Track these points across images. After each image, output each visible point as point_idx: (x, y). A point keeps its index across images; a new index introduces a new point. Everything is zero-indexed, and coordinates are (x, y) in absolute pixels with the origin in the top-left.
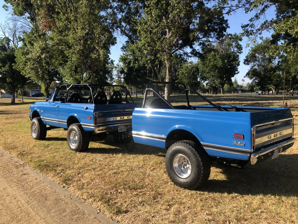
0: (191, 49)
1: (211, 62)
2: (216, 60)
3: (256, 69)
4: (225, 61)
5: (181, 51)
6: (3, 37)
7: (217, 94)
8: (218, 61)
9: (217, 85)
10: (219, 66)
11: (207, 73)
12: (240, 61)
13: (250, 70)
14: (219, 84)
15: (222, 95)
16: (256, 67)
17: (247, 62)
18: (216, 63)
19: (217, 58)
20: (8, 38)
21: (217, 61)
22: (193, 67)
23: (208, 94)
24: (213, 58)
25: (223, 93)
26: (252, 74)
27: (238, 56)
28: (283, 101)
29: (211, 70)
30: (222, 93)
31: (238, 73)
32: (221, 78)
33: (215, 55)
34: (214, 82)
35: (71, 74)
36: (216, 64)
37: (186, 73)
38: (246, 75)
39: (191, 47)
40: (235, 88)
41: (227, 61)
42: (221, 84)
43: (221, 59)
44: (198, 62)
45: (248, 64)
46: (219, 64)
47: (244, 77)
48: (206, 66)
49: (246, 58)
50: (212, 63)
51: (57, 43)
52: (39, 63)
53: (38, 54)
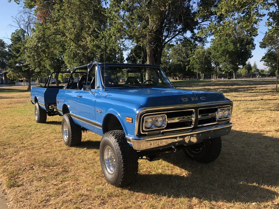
0: (192, 34)
1: (222, 47)
2: (227, 44)
3: (272, 53)
4: (237, 45)
5: (181, 36)
6: (19, 29)
7: (230, 79)
8: (230, 46)
9: (230, 69)
10: (230, 50)
11: (219, 57)
12: (255, 45)
13: (267, 53)
14: (231, 68)
15: (234, 79)
16: (273, 50)
17: (263, 45)
18: (228, 47)
19: (228, 42)
20: (23, 29)
21: (228, 45)
22: (204, 52)
23: (223, 79)
24: (225, 42)
25: (235, 78)
26: (269, 58)
27: (253, 39)
28: (276, 85)
29: (222, 55)
30: (234, 78)
31: (252, 56)
32: (232, 62)
33: (226, 40)
34: (227, 66)
35: (69, 61)
36: (227, 49)
37: (196, 58)
38: (262, 59)
39: (192, 31)
40: (253, 72)
41: (240, 46)
42: (233, 68)
43: (233, 43)
44: (210, 46)
45: (265, 47)
46: (230, 48)
47: (260, 61)
48: (217, 51)
49: (262, 41)
50: (223, 48)
51: (54, 33)
52: (36, 51)
53: (35, 44)
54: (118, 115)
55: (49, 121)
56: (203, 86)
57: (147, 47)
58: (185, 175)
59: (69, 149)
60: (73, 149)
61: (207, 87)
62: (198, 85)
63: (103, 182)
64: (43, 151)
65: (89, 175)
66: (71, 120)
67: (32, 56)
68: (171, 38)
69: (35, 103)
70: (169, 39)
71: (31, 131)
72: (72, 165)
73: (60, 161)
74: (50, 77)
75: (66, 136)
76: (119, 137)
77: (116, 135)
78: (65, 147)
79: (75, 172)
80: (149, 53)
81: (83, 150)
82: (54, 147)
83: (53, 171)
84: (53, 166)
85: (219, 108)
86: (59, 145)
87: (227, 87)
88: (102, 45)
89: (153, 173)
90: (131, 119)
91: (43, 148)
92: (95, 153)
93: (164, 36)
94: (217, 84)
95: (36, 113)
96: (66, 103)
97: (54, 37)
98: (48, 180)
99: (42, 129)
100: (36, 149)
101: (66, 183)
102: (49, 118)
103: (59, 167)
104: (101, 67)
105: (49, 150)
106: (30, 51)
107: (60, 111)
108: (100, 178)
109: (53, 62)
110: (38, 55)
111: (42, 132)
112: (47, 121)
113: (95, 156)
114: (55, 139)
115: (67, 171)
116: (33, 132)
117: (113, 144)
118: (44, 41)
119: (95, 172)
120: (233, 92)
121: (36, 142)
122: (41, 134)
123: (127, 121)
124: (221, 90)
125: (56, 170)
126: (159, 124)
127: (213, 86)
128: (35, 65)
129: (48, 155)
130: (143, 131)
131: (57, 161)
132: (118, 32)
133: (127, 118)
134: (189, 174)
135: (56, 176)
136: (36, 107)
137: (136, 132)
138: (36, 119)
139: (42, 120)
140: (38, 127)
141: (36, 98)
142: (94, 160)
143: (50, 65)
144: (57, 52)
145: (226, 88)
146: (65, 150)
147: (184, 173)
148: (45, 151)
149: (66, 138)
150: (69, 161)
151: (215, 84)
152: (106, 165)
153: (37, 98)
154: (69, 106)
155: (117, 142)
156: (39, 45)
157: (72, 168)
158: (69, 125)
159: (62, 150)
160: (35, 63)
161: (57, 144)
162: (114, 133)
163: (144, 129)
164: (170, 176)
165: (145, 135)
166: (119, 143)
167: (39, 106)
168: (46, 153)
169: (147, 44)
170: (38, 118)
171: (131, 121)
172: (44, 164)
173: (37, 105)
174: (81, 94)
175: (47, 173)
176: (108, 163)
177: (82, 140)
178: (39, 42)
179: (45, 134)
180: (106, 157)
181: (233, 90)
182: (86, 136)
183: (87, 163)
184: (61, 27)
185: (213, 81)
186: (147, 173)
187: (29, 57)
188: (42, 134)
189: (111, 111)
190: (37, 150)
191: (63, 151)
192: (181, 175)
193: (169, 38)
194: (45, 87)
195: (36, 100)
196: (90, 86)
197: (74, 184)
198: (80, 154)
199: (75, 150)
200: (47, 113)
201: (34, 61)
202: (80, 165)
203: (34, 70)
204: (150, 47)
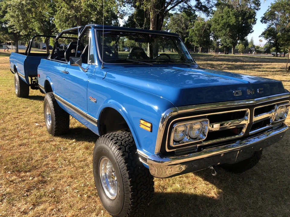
0: (196, 2)
1: (223, 19)
2: (229, 17)
3: (273, 29)
4: (239, 19)
5: (185, 4)
7: (228, 54)
8: (231, 19)
9: (229, 44)
10: (231, 24)
11: (219, 31)
13: (267, 29)
14: (230, 43)
15: (232, 55)
16: (274, 26)
17: (264, 20)
18: (229, 20)
19: (230, 15)
21: (230, 18)
22: (204, 24)
24: (227, 15)
25: (234, 53)
26: (268, 33)
27: (255, 13)
29: (222, 28)
30: (232, 53)
31: (253, 32)
32: (233, 37)
33: (229, 12)
34: (226, 41)
35: (60, 24)
36: (228, 22)
37: (196, 30)
38: (262, 34)
40: (249, 48)
41: (242, 19)
42: (232, 43)
43: (235, 15)
44: (210, 18)
45: (265, 23)
46: (231, 21)
47: (259, 37)
48: (217, 23)
49: (264, 16)
50: (225, 20)
52: (20, 10)
54: (123, 109)
55: (33, 95)
56: (205, 60)
57: (151, 12)
58: (215, 196)
59: (51, 141)
60: (58, 139)
61: (209, 62)
62: (199, 59)
63: (98, 207)
64: (17, 142)
65: (76, 191)
66: (55, 102)
67: (17, 15)
68: (173, 5)
69: (14, 73)
70: (171, 7)
71: (7, 109)
72: (54, 169)
73: (37, 161)
74: (32, 42)
75: (50, 121)
76: (125, 147)
77: (119, 143)
78: (47, 137)
79: (56, 184)
80: (153, 20)
81: (71, 142)
82: (33, 136)
83: (24, 181)
84: (26, 172)
85: (278, 105)
86: (39, 133)
87: (231, 63)
88: (98, 5)
89: (169, 190)
90: (149, 125)
91: (18, 136)
92: (87, 148)
93: (166, 2)
94: (218, 59)
95: (17, 85)
96: (48, 79)
98: (13, 199)
99: (21, 106)
100: (7, 138)
101: (42, 207)
102: (33, 92)
103: (35, 172)
104: (97, 31)
105: (25, 141)
106: (13, 10)
107: (42, 88)
108: (93, 197)
109: (42, 25)
110: (24, 15)
111: (21, 111)
112: (30, 95)
113: (87, 155)
114: (36, 123)
115: (45, 182)
116: (8, 112)
117: (115, 158)
119: (85, 185)
120: (238, 69)
121: (10, 127)
122: (19, 114)
123: (142, 126)
124: (225, 66)
125: (31, 179)
127: (215, 61)
128: (20, 27)
129: (23, 149)
130: (170, 147)
131: (34, 161)
133: (142, 122)
134: (219, 193)
135: (27, 191)
136: (15, 77)
137: (157, 148)
138: (17, 93)
139: (24, 93)
140: (18, 103)
141: (15, 66)
142: (85, 160)
143: (39, 28)
144: (46, 13)
145: (229, 65)
146: (47, 142)
147: (213, 192)
148: (20, 142)
149: (50, 125)
150: (50, 162)
151: (216, 59)
154: (51, 84)
155: (123, 156)
157: (53, 175)
158: (53, 109)
159: (42, 141)
160: (20, 24)
161: (38, 131)
162: (116, 138)
163: (172, 144)
165: (172, 154)
166: (125, 159)
167: (19, 77)
168: (20, 145)
169: (151, 9)
170: (18, 91)
171: (149, 129)
172: (14, 168)
173: (16, 75)
174: (68, 70)
175: (14, 185)
176: (107, 183)
177: (70, 126)
179: (24, 115)
181: (238, 67)
182: (74, 123)
183: (75, 166)
185: (213, 55)
186: (160, 191)
187: (12, 17)
188: (21, 114)
190: (8, 140)
191: (44, 144)
192: (209, 195)
193: (171, 5)
194: (25, 54)
195: (16, 70)
196: (79, 59)
197: (52, 210)
198: (66, 149)
199: (60, 142)
200: (30, 85)
201: (18, 21)
202: (65, 170)
203: (19, 32)
204: (155, 12)
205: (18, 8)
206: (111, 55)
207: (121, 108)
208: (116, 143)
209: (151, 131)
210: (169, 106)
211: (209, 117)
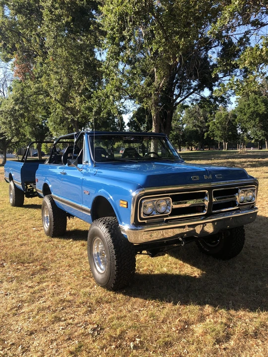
0: (210, 92)
1: (250, 108)
2: (257, 104)
5: (197, 95)
7: (262, 149)
8: (260, 107)
9: (260, 137)
10: (261, 112)
11: (246, 121)
14: (262, 136)
15: (267, 150)
18: (258, 108)
19: (258, 102)
21: (258, 106)
22: (228, 115)
23: (253, 149)
24: (254, 102)
29: (250, 118)
30: (267, 148)
32: (264, 128)
33: (256, 99)
34: (256, 133)
35: (54, 127)
36: (257, 111)
37: (217, 123)
42: (265, 135)
43: (264, 102)
44: (236, 108)
46: (260, 110)
48: (243, 113)
50: (252, 109)
51: (35, 92)
53: (12, 107)
54: (110, 198)
55: (28, 204)
56: (226, 158)
57: (152, 109)
58: (198, 276)
59: (50, 241)
60: (56, 240)
61: (230, 160)
62: (219, 157)
63: (92, 284)
64: (18, 243)
65: (73, 275)
66: (53, 203)
67: (9, 122)
68: (184, 97)
69: (9, 181)
70: (181, 99)
71: (4, 217)
72: (53, 261)
73: (38, 255)
74: (29, 149)
75: (47, 224)
76: (111, 226)
77: (107, 223)
78: (45, 238)
79: (56, 271)
80: (155, 117)
81: (68, 241)
82: (32, 238)
83: (28, 269)
84: (29, 263)
85: (240, 188)
86: (38, 236)
87: (257, 160)
89: (156, 272)
90: (125, 203)
91: (18, 239)
92: (83, 245)
93: (175, 95)
94: (243, 156)
95: (11, 194)
96: (47, 182)
97: (36, 97)
98: (21, 280)
99: (17, 214)
101: (45, 284)
102: (27, 201)
103: (37, 263)
104: (90, 136)
105: (25, 242)
106: (5, 116)
107: (40, 191)
108: (88, 278)
109: (34, 129)
110: (16, 120)
111: (17, 218)
112: (24, 204)
113: (83, 250)
114: (34, 227)
115: (46, 270)
116: (6, 219)
117: (103, 235)
118: (22, 103)
119: (81, 271)
120: (263, 166)
121: (9, 232)
122: (16, 221)
123: (121, 206)
124: (248, 163)
125: (33, 267)
126: (162, 209)
127: (238, 158)
128: (12, 133)
129: (23, 248)
130: (141, 219)
131: (35, 256)
132: (117, 90)
133: (121, 201)
134: (202, 274)
135: (31, 275)
136: (10, 186)
137: (132, 220)
138: (11, 202)
139: (18, 202)
140: (13, 212)
141: (10, 175)
142: (81, 255)
143: (30, 133)
144: (39, 116)
145: (255, 161)
146: (46, 242)
147: (196, 272)
148: (20, 243)
149: (47, 227)
150: (50, 256)
151: (241, 155)
152: (95, 262)
153: (13, 175)
154: (50, 186)
155: (109, 232)
156: (17, 108)
157: (53, 265)
158: (51, 210)
159: (41, 241)
160: (12, 131)
161: (36, 234)
162: (104, 220)
163: (142, 216)
164: (178, 277)
165: (144, 224)
166: (111, 234)
167: (15, 185)
168: (21, 245)
169: (152, 106)
170: (13, 200)
171: (125, 206)
172: (18, 260)
173: (12, 183)
174: (65, 171)
175: (21, 271)
176: (98, 259)
177: (67, 229)
178: (16, 104)
179: (21, 222)
180: (95, 252)
181: (264, 164)
182: (72, 224)
183: (72, 259)
184: (44, 84)
185: (238, 152)
186: (148, 273)
187: (4, 123)
188: (18, 221)
189: (102, 192)
190: (9, 241)
191: (42, 243)
192: (192, 276)
193: (181, 97)
194: (22, 161)
195: (11, 178)
196: (75, 161)
197: (54, 286)
198: (64, 247)
199: (58, 242)
200: (25, 193)
201: (10, 128)
202: (63, 261)
203: (11, 139)
204: (157, 109)
205: (11, 114)
206: (107, 157)
207: (109, 197)
208: (104, 224)
209: (127, 207)
210: (138, 188)
211: (171, 196)
